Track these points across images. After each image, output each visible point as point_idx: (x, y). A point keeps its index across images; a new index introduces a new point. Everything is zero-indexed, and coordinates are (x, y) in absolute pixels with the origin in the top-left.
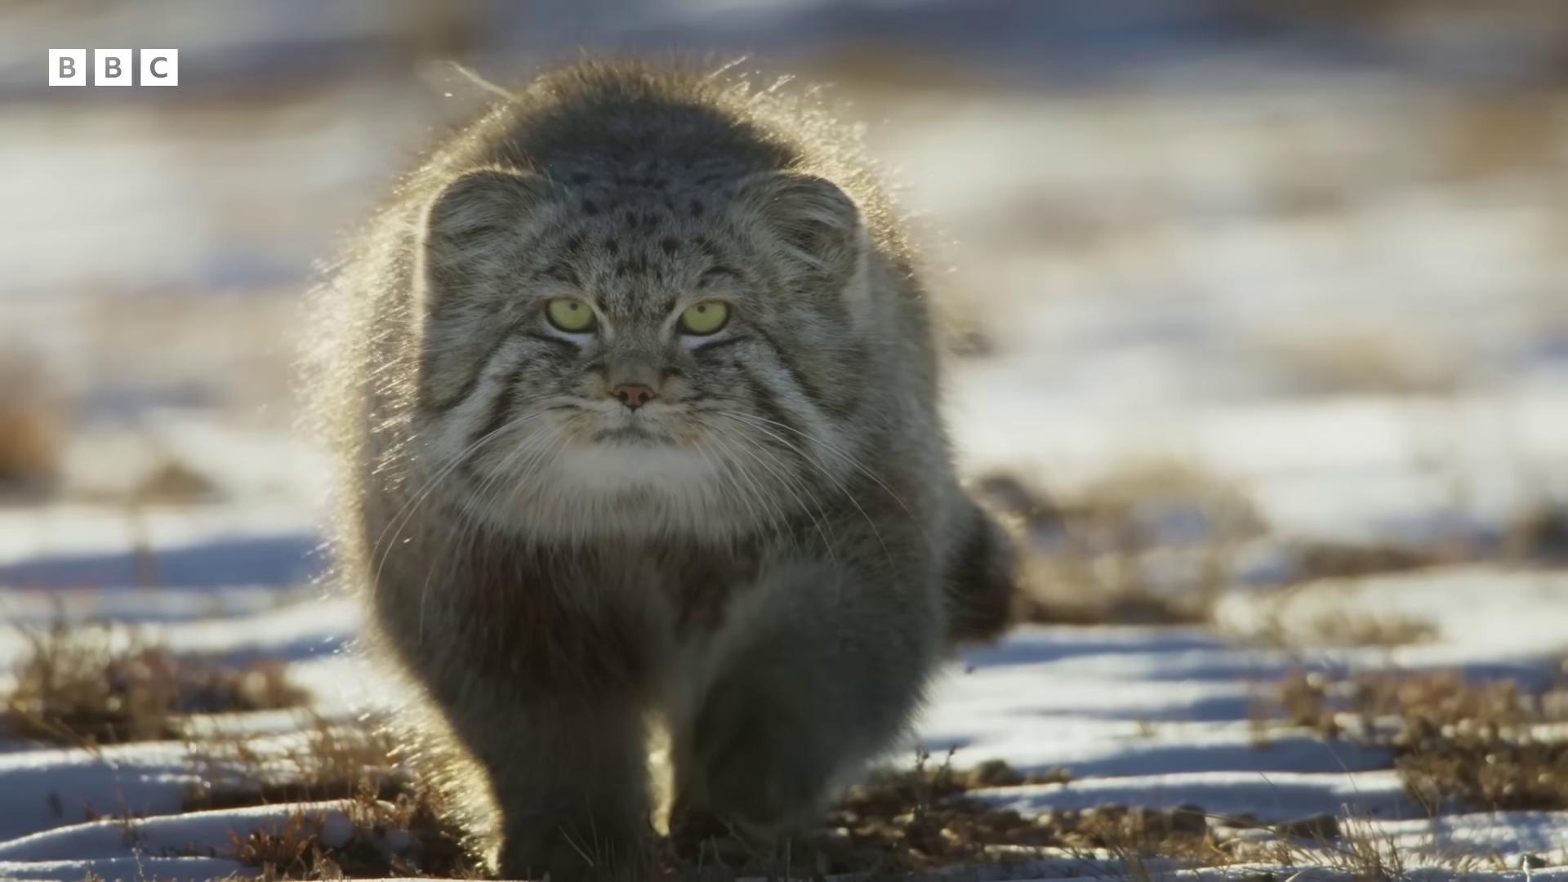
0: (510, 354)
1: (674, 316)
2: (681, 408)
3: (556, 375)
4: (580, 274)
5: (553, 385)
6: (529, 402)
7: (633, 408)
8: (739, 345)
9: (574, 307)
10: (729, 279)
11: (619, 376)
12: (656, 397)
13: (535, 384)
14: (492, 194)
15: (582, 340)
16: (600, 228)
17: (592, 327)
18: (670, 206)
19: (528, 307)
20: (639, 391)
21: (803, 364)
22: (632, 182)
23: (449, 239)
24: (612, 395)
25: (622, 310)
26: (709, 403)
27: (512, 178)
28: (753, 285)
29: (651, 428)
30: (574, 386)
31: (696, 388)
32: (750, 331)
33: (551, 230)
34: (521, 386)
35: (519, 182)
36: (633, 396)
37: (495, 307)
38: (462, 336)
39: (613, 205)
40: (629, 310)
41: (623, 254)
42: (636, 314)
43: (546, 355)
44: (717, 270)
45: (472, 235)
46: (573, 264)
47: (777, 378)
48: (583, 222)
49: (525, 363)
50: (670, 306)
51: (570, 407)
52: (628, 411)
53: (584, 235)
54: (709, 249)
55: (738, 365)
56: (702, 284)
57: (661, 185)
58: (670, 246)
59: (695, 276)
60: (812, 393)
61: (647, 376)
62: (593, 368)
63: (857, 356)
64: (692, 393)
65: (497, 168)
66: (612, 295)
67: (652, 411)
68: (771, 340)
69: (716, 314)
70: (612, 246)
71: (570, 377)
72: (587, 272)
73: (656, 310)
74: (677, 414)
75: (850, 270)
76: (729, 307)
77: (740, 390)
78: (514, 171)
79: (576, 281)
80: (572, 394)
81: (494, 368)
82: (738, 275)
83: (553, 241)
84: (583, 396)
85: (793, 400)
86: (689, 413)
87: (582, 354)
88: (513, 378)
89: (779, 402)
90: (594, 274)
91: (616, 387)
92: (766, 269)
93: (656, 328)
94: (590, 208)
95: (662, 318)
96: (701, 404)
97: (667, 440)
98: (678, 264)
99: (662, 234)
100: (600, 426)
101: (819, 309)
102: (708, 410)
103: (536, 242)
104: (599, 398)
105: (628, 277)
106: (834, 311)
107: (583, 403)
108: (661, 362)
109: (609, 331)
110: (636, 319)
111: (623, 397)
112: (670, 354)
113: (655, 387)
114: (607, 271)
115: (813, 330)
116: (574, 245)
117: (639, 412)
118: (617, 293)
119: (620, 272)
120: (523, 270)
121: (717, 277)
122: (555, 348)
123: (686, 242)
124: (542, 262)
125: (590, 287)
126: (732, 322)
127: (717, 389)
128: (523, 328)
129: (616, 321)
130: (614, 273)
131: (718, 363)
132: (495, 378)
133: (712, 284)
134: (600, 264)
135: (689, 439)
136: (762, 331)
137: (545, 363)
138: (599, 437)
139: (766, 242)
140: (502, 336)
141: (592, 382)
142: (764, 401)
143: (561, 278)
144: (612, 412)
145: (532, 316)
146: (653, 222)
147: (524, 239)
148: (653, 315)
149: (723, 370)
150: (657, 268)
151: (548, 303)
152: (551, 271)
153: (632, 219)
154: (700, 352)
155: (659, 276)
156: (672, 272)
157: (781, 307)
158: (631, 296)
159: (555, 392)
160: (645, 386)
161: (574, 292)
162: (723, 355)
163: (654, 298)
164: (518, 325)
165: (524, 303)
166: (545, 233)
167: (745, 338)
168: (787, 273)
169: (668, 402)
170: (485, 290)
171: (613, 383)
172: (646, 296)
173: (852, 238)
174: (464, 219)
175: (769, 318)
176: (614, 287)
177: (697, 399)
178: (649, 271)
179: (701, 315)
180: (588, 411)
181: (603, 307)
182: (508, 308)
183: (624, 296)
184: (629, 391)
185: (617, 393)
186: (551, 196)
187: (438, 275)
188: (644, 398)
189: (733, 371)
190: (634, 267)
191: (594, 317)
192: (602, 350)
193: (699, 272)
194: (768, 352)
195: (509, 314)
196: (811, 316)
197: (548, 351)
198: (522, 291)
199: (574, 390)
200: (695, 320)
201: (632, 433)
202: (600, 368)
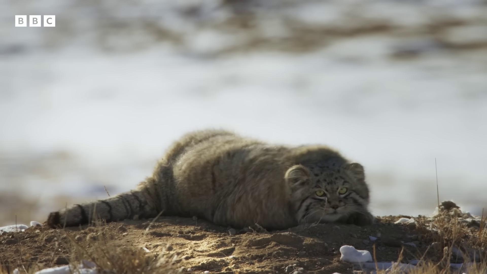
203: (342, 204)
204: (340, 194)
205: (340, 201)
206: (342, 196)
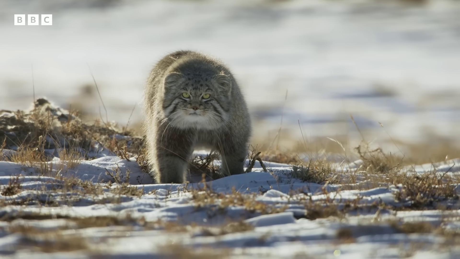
0: (176, 101)
1: (202, 96)
2: (202, 110)
3: (183, 104)
4: (188, 89)
5: (183, 106)
6: (179, 108)
7: (195, 110)
8: (211, 101)
9: (186, 94)
10: (210, 91)
11: (193, 105)
12: (199, 109)
13: (180, 106)
14: (174, 77)
15: (187, 99)
16: (191, 82)
17: (189, 97)
18: (202, 79)
19: (179, 94)
20: (196, 108)
21: (221, 103)
22: (197, 75)
23: (167, 83)
24: (192, 108)
25: (194, 95)
26: (207, 109)
27: (177, 74)
28: (214, 92)
29: (198, 113)
30: (186, 106)
31: (204, 107)
32: (213, 98)
33: (183, 82)
34: (178, 106)
35: (179, 75)
36: (195, 108)
37: (174, 94)
38: (169, 97)
39: (193, 79)
40: (195, 95)
41: (194, 86)
42: (196, 96)
43: (182, 102)
44: (208, 89)
45: (171, 82)
46: (187, 87)
47: (217, 106)
48: (188, 81)
49: (179, 103)
50: (201, 94)
51: (185, 109)
52: (194, 111)
53: (188, 83)
54: (207, 86)
55: (211, 104)
56: (206, 91)
57: (201, 75)
58: (201, 85)
59: (205, 90)
60: (223, 108)
61: (197, 106)
62: (189, 104)
63: (229, 103)
64: (204, 108)
65: (175, 72)
66: (192, 93)
67: (198, 111)
68: (216, 100)
69: (208, 96)
70: (193, 85)
71: (186, 105)
72: (189, 89)
73: (199, 95)
74: (202, 111)
75: (229, 90)
76: (210, 95)
77: (212, 107)
78: (178, 73)
79: (187, 90)
80: (186, 107)
81: (174, 102)
82: (212, 90)
83: (184, 84)
84: (188, 108)
85: (220, 109)
86: (203, 111)
87: (188, 101)
88: (177, 104)
89: (217, 109)
90: (190, 89)
91: (193, 107)
92: (216, 90)
93: (199, 98)
94: (189, 79)
95: (200, 96)
96: (205, 110)
97: (200, 115)
98: (202, 88)
99: (201, 83)
100: (190, 113)
101: (224, 96)
102: (206, 110)
103: (181, 84)
104: (190, 108)
105: (195, 90)
106: (226, 97)
107: (188, 109)
108: (200, 103)
109: (192, 98)
110: (196, 97)
111: (194, 109)
112: (201, 102)
113: (199, 107)
114: (192, 89)
115: (223, 99)
116: (187, 85)
117: (196, 111)
118: (193, 92)
119: (194, 89)
120: (179, 88)
121: (208, 90)
122: (183, 101)
123: (204, 85)
124: (182, 87)
125: (189, 91)
126: (211, 97)
127: (208, 107)
128: (179, 97)
129: (193, 96)
130: (193, 89)
131: (208, 104)
132: (174, 104)
133: (208, 91)
134: (191, 88)
135: (204, 115)
136: (215, 99)
137: (182, 103)
138: (190, 114)
139: (216, 85)
140: (175, 98)
141: (189, 106)
142: (215, 109)
143: (185, 90)
144: (192, 111)
145: (180, 95)
146: (199, 81)
147: (179, 84)
148: (198, 96)
149: (209, 105)
150: (199, 89)
151: (182, 93)
152: (183, 88)
153: (196, 81)
154: (206, 102)
155: (199, 90)
156: (201, 89)
157: (218, 95)
158: (195, 93)
159: (183, 107)
160: (197, 107)
161: (187, 92)
162: (209, 102)
163: (199, 93)
164: (178, 96)
165: (179, 93)
166: (182, 83)
167: (212, 100)
168: (219, 90)
169: (200, 109)
170: (173, 91)
171: (192, 107)
172: (197, 93)
173: (229, 85)
174: (170, 80)
175: (216, 97)
176: (193, 91)
177: (205, 109)
178: (198, 89)
179: (206, 96)
180: (188, 110)
181: (191, 94)
182: (176, 94)
183: (194, 93)
184: (194, 108)
185: (193, 108)
186: (183, 77)
187: (166, 88)
188: (197, 109)
189: (211, 105)
190: (196, 89)
191: (189, 96)
192: (190, 101)
193: (206, 89)
194: (216, 102)
195: (177, 95)
196: (223, 97)
197: (182, 101)
198: (179, 92)
199: (187, 107)
200: (205, 97)
201: (195, 113)
202: (190, 104)
203: (202, 107)
204: (203, 98)
205: (201, 105)
206: (204, 100)
